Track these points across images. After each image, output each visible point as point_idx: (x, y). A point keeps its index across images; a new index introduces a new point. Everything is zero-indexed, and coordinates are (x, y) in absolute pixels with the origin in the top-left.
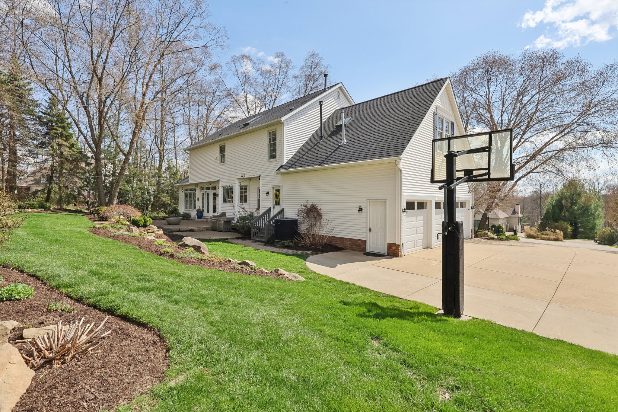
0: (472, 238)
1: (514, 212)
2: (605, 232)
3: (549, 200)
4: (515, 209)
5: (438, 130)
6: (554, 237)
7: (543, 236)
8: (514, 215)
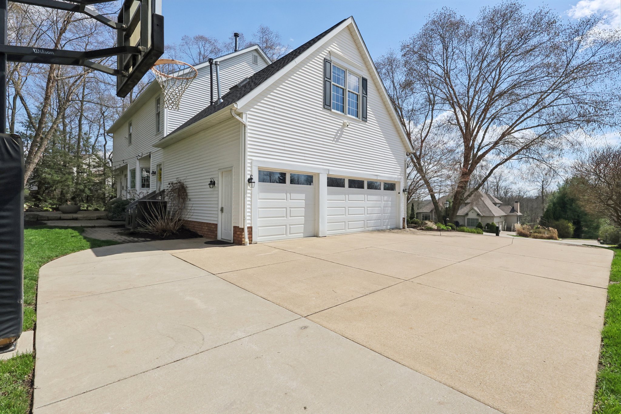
0: (404, 228)
1: (513, 210)
2: (607, 231)
3: (551, 198)
4: (513, 208)
5: (332, 83)
6: (548, 236)
7: (536, 234)
8: (512, 214)
